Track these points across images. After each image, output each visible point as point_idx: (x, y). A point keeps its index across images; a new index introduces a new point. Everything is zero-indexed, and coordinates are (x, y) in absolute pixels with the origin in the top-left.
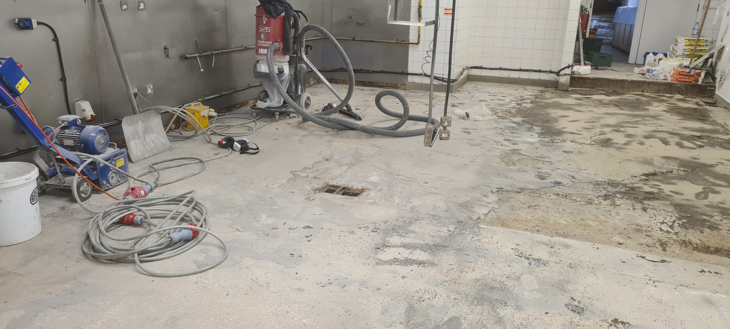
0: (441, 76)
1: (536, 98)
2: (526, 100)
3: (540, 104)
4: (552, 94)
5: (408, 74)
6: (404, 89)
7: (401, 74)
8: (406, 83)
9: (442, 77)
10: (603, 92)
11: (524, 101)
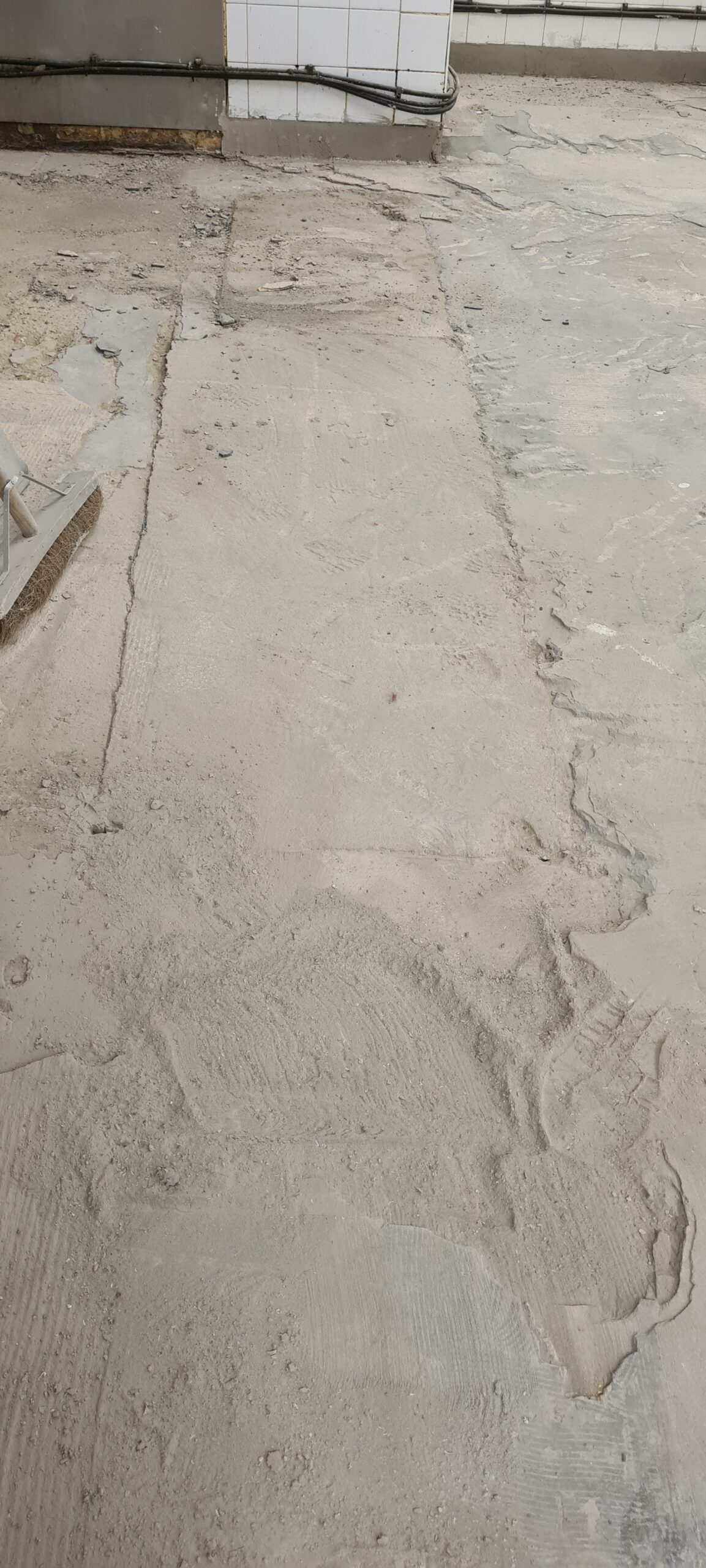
0: (387, 79)
5: (225, 75)
6: (214, 157)
7: (193, 76)
8: (221, 122)
9: (392, 85)
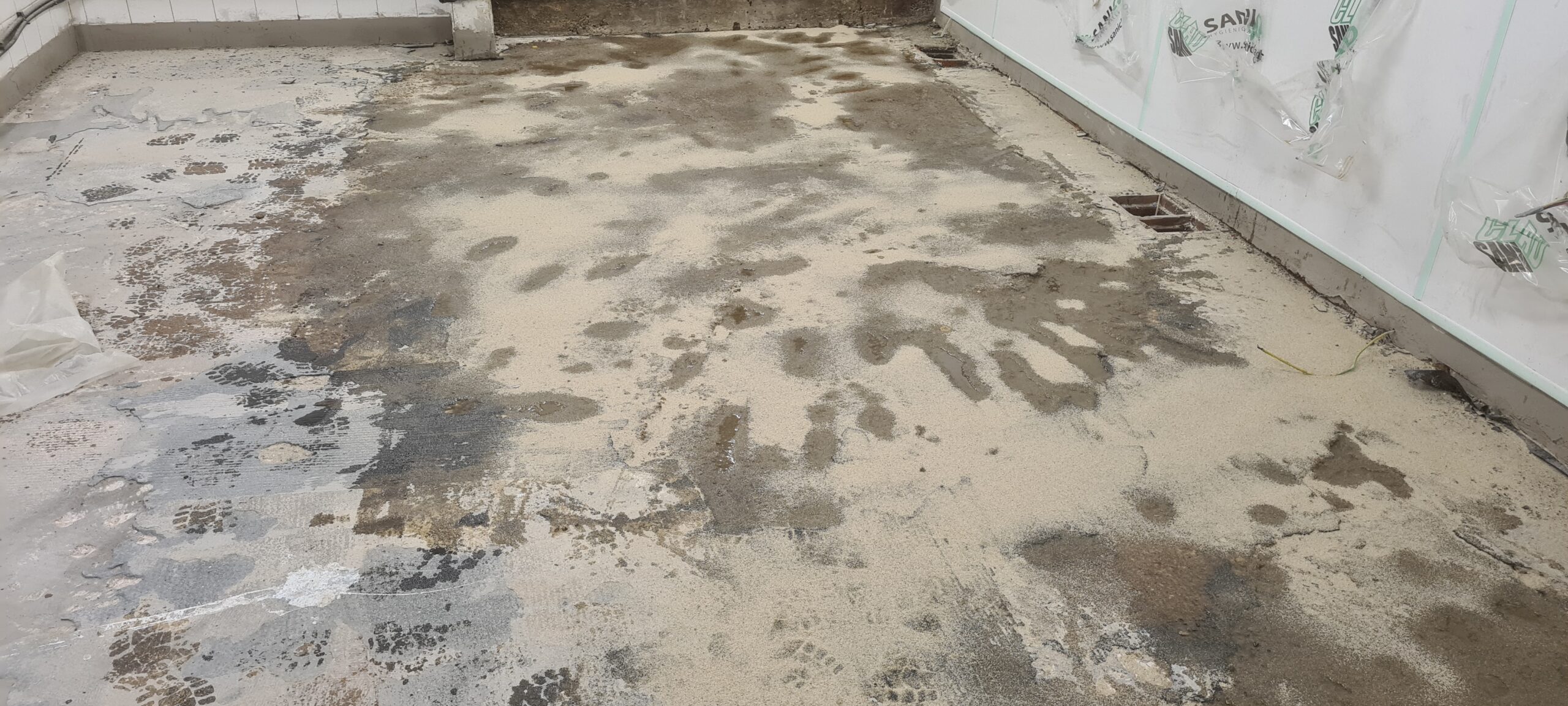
1: (371, 122)
2: (325, 151)
3: (387, 164)
4: (438, 83)
10: (615, 47)
11: (314, 158)
